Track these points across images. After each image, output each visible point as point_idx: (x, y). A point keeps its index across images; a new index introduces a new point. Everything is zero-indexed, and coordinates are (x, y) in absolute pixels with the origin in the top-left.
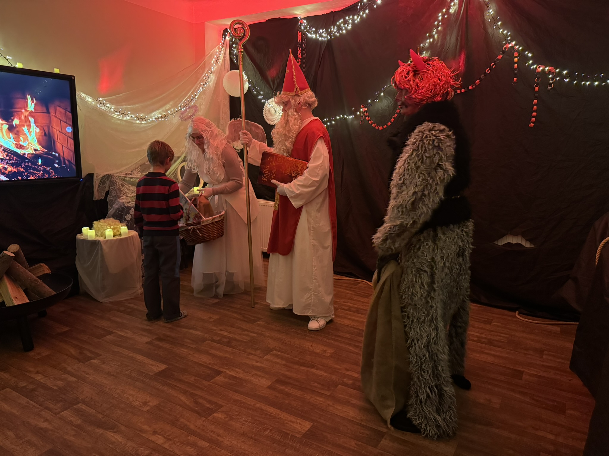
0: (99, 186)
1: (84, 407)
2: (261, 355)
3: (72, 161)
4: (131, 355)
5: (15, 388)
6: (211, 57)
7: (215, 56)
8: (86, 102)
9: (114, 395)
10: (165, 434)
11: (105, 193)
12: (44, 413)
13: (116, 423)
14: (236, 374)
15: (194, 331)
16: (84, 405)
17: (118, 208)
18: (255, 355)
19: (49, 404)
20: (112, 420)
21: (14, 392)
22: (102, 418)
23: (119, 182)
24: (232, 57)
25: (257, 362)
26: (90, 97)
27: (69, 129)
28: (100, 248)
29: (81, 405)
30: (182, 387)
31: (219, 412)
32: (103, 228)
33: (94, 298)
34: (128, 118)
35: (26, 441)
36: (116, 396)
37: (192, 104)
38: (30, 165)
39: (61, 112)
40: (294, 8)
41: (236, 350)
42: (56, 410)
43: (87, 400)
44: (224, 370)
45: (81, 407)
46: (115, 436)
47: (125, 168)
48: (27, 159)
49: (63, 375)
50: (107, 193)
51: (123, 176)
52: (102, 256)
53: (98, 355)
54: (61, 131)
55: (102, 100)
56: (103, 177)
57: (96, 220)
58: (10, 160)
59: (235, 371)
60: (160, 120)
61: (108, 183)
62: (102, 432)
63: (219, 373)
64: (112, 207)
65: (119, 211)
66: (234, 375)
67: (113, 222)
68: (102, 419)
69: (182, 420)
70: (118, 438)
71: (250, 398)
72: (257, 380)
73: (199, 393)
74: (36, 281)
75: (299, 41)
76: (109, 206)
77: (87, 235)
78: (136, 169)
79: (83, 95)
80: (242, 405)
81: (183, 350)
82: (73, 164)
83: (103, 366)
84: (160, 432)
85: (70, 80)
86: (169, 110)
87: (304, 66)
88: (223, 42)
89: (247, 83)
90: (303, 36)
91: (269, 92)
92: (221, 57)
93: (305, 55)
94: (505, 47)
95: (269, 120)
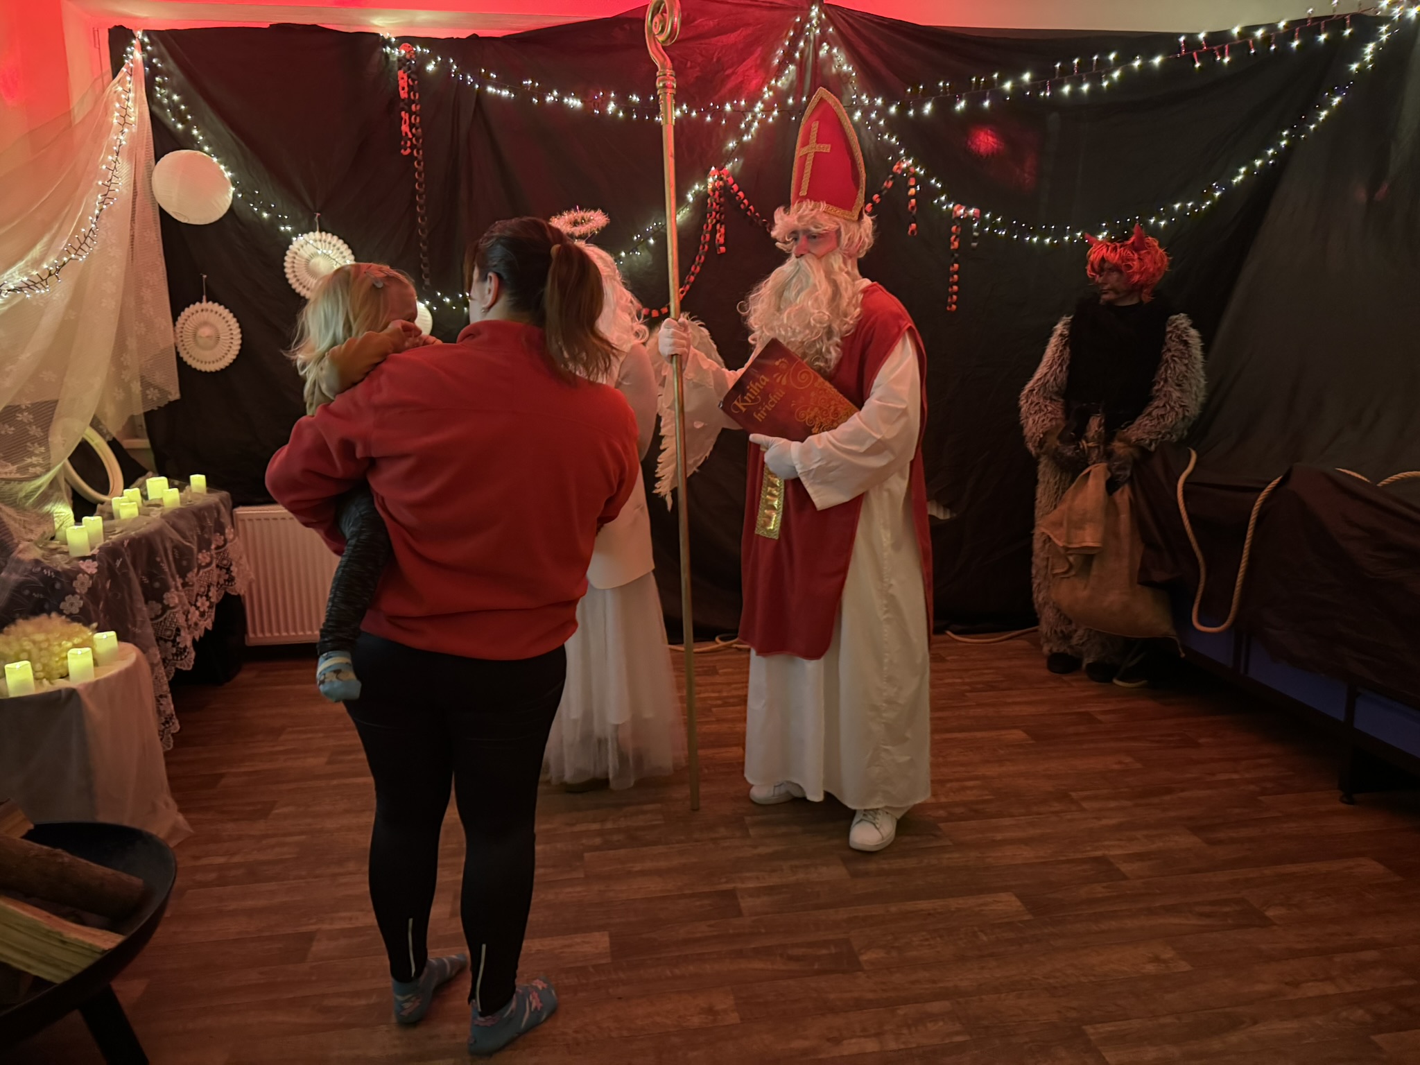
6: (109, 105)
7: (118, 105)
17: (25, 582)
28: (75, 714)
37: (95, 243)
52: (88, 737)
63: (730, 894)
66: (762, 885)
69: (831, 996)
71: (858, 906)
72: (815, 874)
73: (764, 942)
75: (403, 96)
80: (871, 921)
84: (841, 1035)
87: (420, 157)
88: (131, 65)
89: (233, 189)
90: (411, 83)
91: (300, 215)
92: (133, 110)
93: (419, 130)
94: (896, 167)
95: (308, 289)
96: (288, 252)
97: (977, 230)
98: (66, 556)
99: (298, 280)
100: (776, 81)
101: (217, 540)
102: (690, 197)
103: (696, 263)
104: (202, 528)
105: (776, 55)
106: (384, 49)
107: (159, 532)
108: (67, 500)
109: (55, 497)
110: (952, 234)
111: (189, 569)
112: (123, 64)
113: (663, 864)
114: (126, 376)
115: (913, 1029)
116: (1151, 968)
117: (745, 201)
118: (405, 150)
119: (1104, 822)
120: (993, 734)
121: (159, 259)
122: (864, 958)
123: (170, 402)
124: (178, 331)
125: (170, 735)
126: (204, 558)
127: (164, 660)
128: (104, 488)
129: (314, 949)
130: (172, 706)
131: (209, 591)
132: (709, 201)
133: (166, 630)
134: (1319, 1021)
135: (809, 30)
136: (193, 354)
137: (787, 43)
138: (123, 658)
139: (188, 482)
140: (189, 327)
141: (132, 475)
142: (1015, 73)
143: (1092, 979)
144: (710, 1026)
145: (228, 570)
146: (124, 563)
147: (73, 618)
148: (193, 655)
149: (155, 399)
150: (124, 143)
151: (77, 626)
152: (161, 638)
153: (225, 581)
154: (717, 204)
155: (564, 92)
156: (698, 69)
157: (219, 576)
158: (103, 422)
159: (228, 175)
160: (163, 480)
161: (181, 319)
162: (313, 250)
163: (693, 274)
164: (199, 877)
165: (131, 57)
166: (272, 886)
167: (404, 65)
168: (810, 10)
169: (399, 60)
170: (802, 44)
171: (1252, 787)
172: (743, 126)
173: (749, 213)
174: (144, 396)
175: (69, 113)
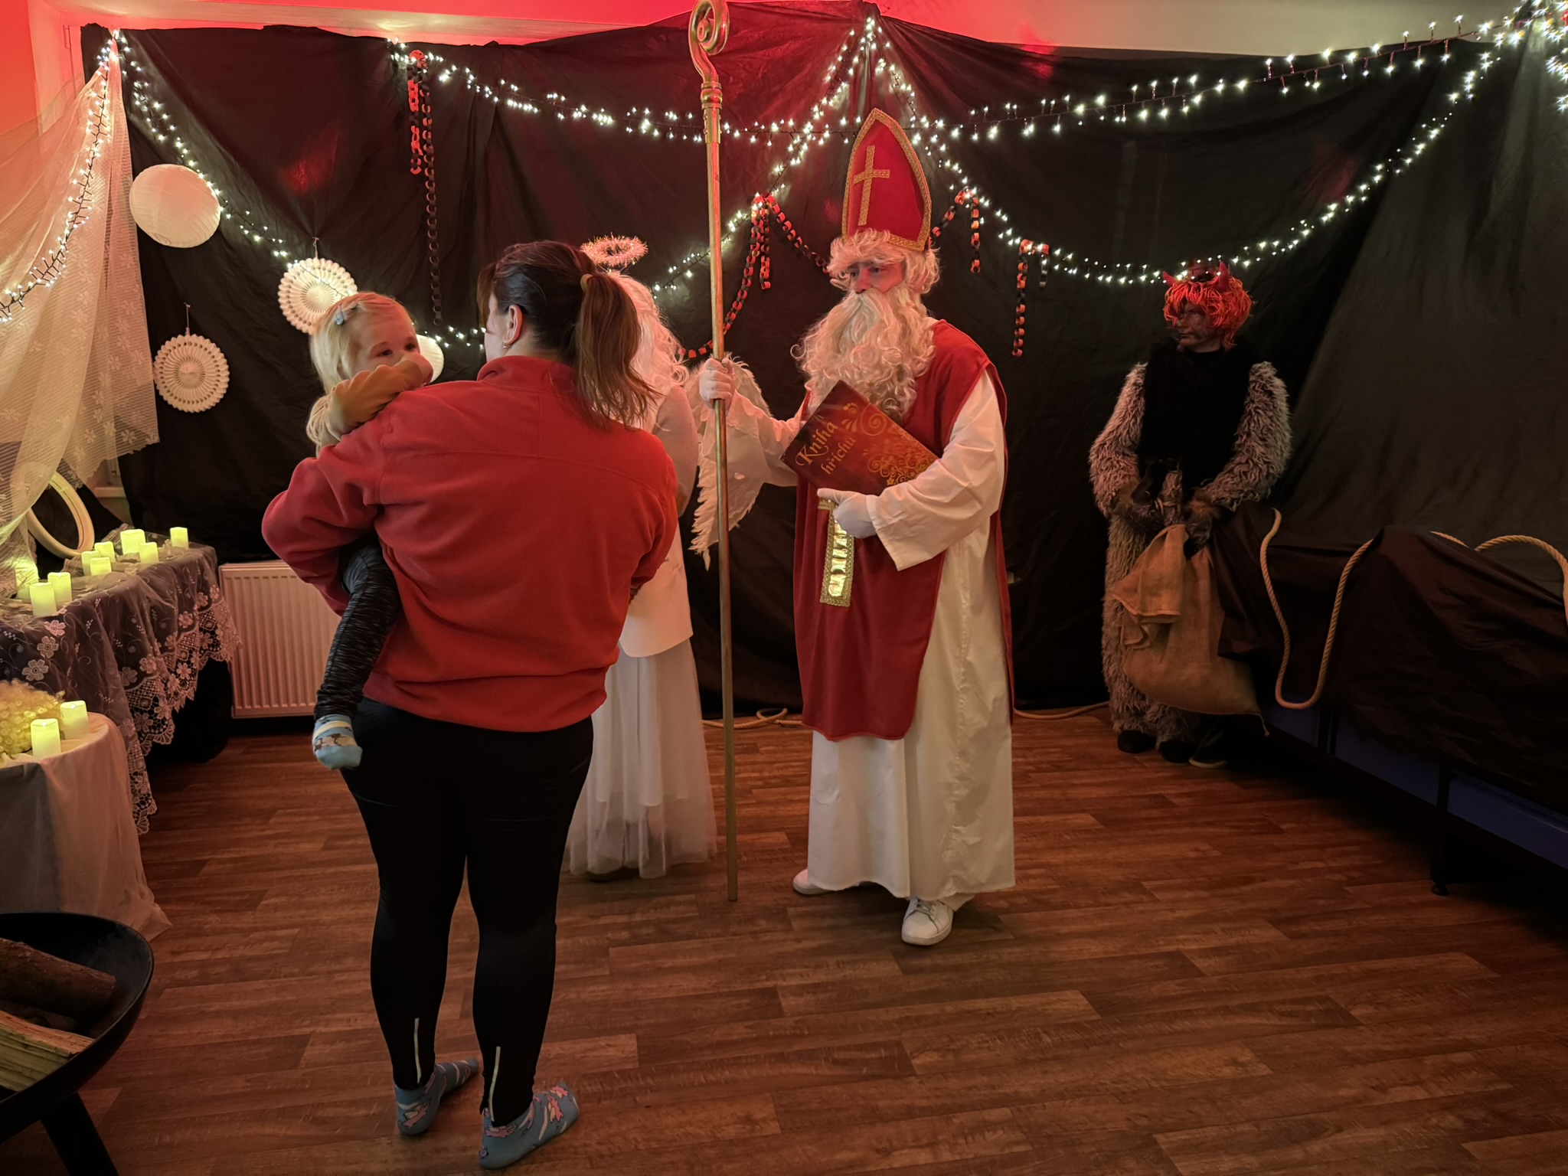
7: (91, 113)
28: (38, 792)
59: (792, 974)
63: (771, 993)
66: (807, 982)
69: (881, 1104)
71: (909, 1005)
72: (864, 971)
73: (810, 1044)
75: (413, 108)
80: (925, 1021)
84: (891, 1145)
87: (432, 177)
88: (107, 68)
89: (221, 209)
90: (422, 95)
91: (296, 240)
92: (108, 118)
93: (431, 147)
94: (958, 197)
95: (305, 322)
96: (282, 281)
97: (1046, 268)
98: (29, 616)
99: (294, 312)
100: (828, 100)
101: (200, 600)
102: (732, 226)
103: (738, 299)
104: (184, 587)
105: (827, 72)
106: (392, 56)
107: (135, 590)
108: (29, 551)
109: (17, 550)
110: (1017, 271)
111: (168, 632)
112: (97, 67)
113: (696, 960)
114: (99, 416)
115: (970, 1139)
116: (1228, 1072)
117: (793, 232)
118: (415, 169)
119: (1178, 914)
120: (1059, 818)
121: (137, 286)
122: (916, 1062)
123: (148, 446)
124: (157, 366)
125: (145, 817)
126: (185, 619)
127: (139, 734)
128: (72, 539)
129: (305, 1054)
130: (149, 785)
131: (191, 656)
132: (752, 231)
133: (143, 700)
134: (1407, 1128)
135: (865, 45)
136: (174, 392)
137: (840, 59)
138: (93, 731)
139: (168, 535)
140: (171, 362)
141: (105, 526)
142: (1088, 95)
143: (1164, 1083)
144: (747, 1136)
145: (213, 633)
146: (95, 625)
147: (37, 685)
148: (173, 728)
149: (131, 442)
150: (98, 155)
151: (42, 694)
152: (137, 710)
153: (209, 645)
154: (762, 234)
155: (594, 108)
156: (741, 85)
157: (202, 640)
158: (72, 467)
159: (216, 193)
160: (140, 534)
161: (161, 354)
162: (310, 278)
163: (734, 311)
164: (179, 975)
165: (106, 59)
166: (260, 984)
167: (415, 74)
168: (867, 23)
169: (409, 68)
170: (856, 60)
171: (1338, 877)
172: (791, 149)
173: (796, 245)
174: (119, 438)
175: (36, 120)
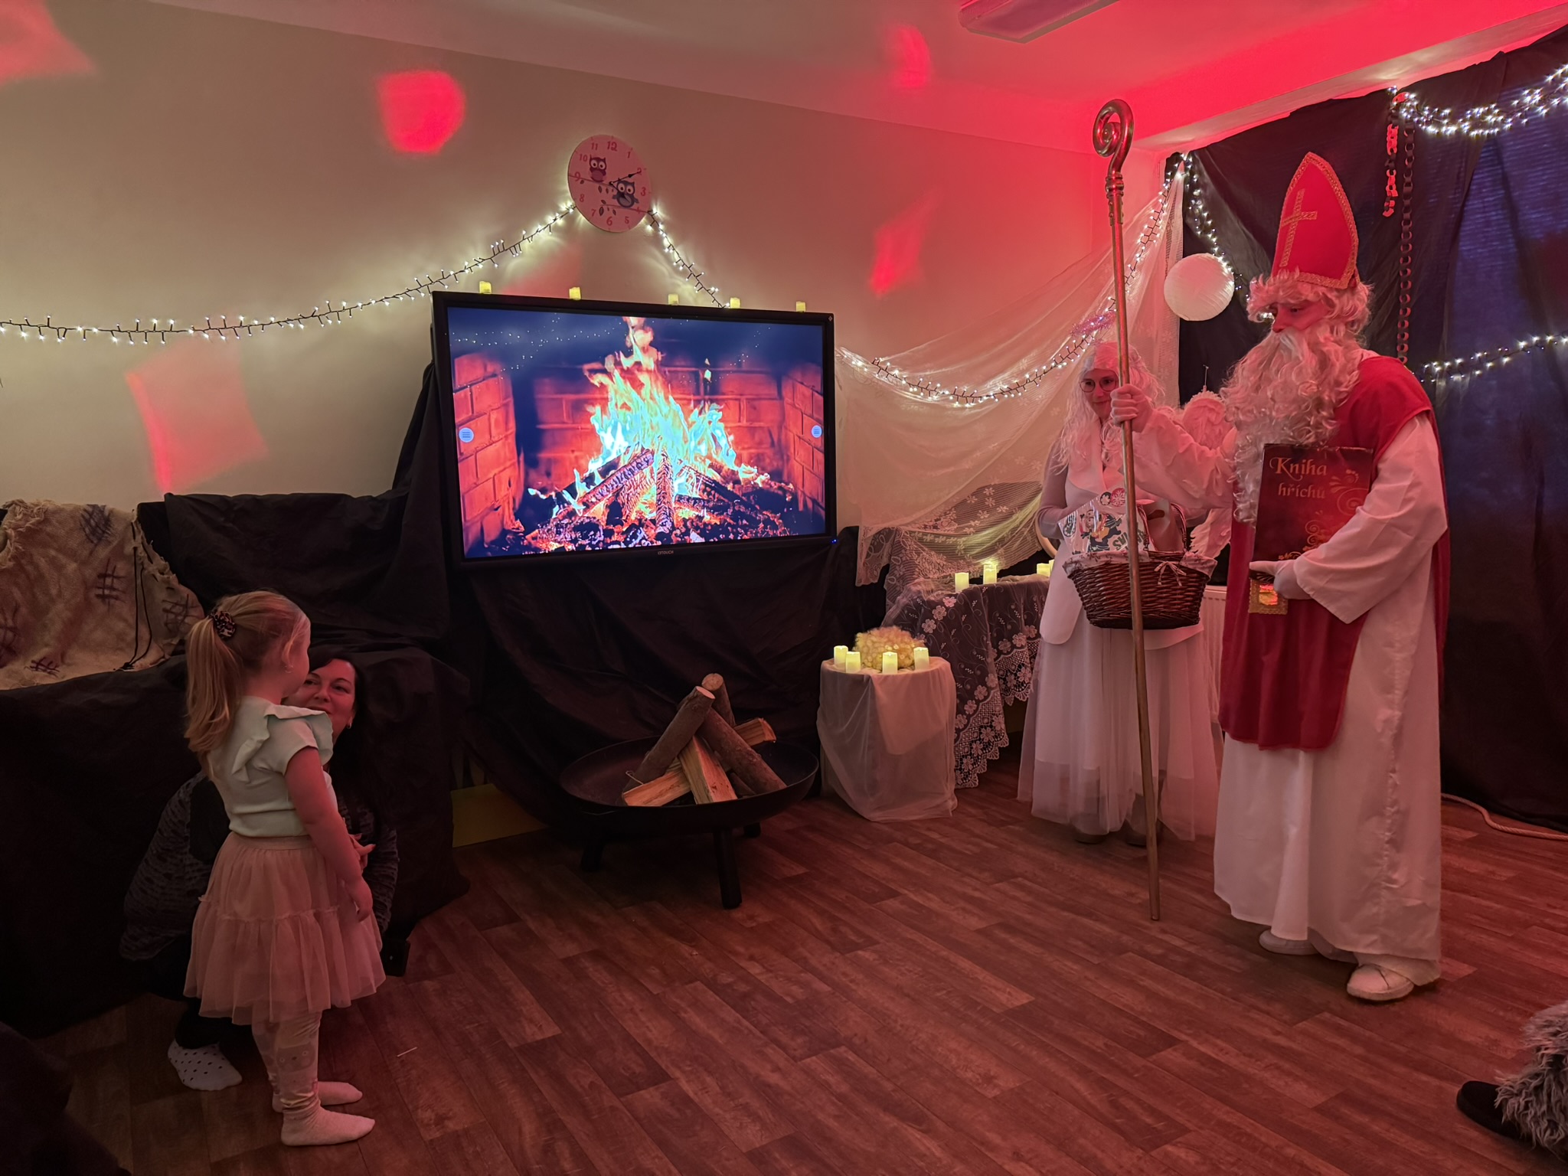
0: (868, 555)
1: (851, 1057)
2: (1286, 1017)
3: (820, 500)
4: (945, 953)
5: (712, 985)
6: (1136, 228)
7: (1146, 227)
8: (853, 370)
9: (914, 1043)
10: (1043, 1167)
11: (879, 571)
12: (771, 1051)
13: (925, 1110)
14: (1217, 1055)
15: (1091, 922)
16: (851, 1052)
17: (907, 605)
18: (1268, 1013)
19: (780, 1033)
20: (914, 1101)
21: (711, 993)
22: (893, 1091)
23: (911, 545)
24: (1189, 221)
25: (1278, 1033)
26: (860, 357)
27: (817, 431)
28: (870, 693)
29: (845, 1052)
30: (1073, 1057)
31: (1179, 1145)
32: (877, 648)
33: (854, 809)
34: (935, 398)
35: (741, 1105)
36: (920, 1048)
37: (1084, 350)
38: (742, 510)
39: (804, 395)
40: (1378, 65)
41: (1211, 991)
42: (795, 1050)
43: (857, 1041)
44: (1184, 1037)
45: (845, 1055)
46: (925, 1141)
47: (923, 513)
48: (738, 497)
49: (802, 975)
50: (886, 570)
51: (919, 532)
52: (875, 712)
53: (870, 942)
54: (801, 435)
55: (884, 363)
56: (876, 534)
57: (866, 628)
58: (708, 501)
59: (1216, 1045)
60: (1006, 396)
61: (887, 548)
62: (895, 1124)
63: (1171, 1042)
64: (894, 602)
65: (911, 611)
66: (1213, 1055)
67: (897, 637)
68: (892, 1093)
69: (1082, 1141)
70: (931, 1146)
71: (1262, 1125)
72: (1281, 1083)
73: (1122, 1082)
74: (751, 755)
75: (1390, 153)
76: (887, 600)
77: (845, 663)
78: (945, 514)
79: (847, 354)
80: (1244, 1140)
81: (1069, 964)
82: (821, 507)
83: (887, 970)
84: (1031, 1159)
85: (823, 323)
86: (1027, 370)
87: (1408, 216)
89: (1233, 283)
90: (1405, 135)
92: (1161, 227)
93: (1410, 186)
118: (1387, 211)
133: (1012, 664)
144: (970, 1084)
152: (1009, 671)
159: (1230, 270)
